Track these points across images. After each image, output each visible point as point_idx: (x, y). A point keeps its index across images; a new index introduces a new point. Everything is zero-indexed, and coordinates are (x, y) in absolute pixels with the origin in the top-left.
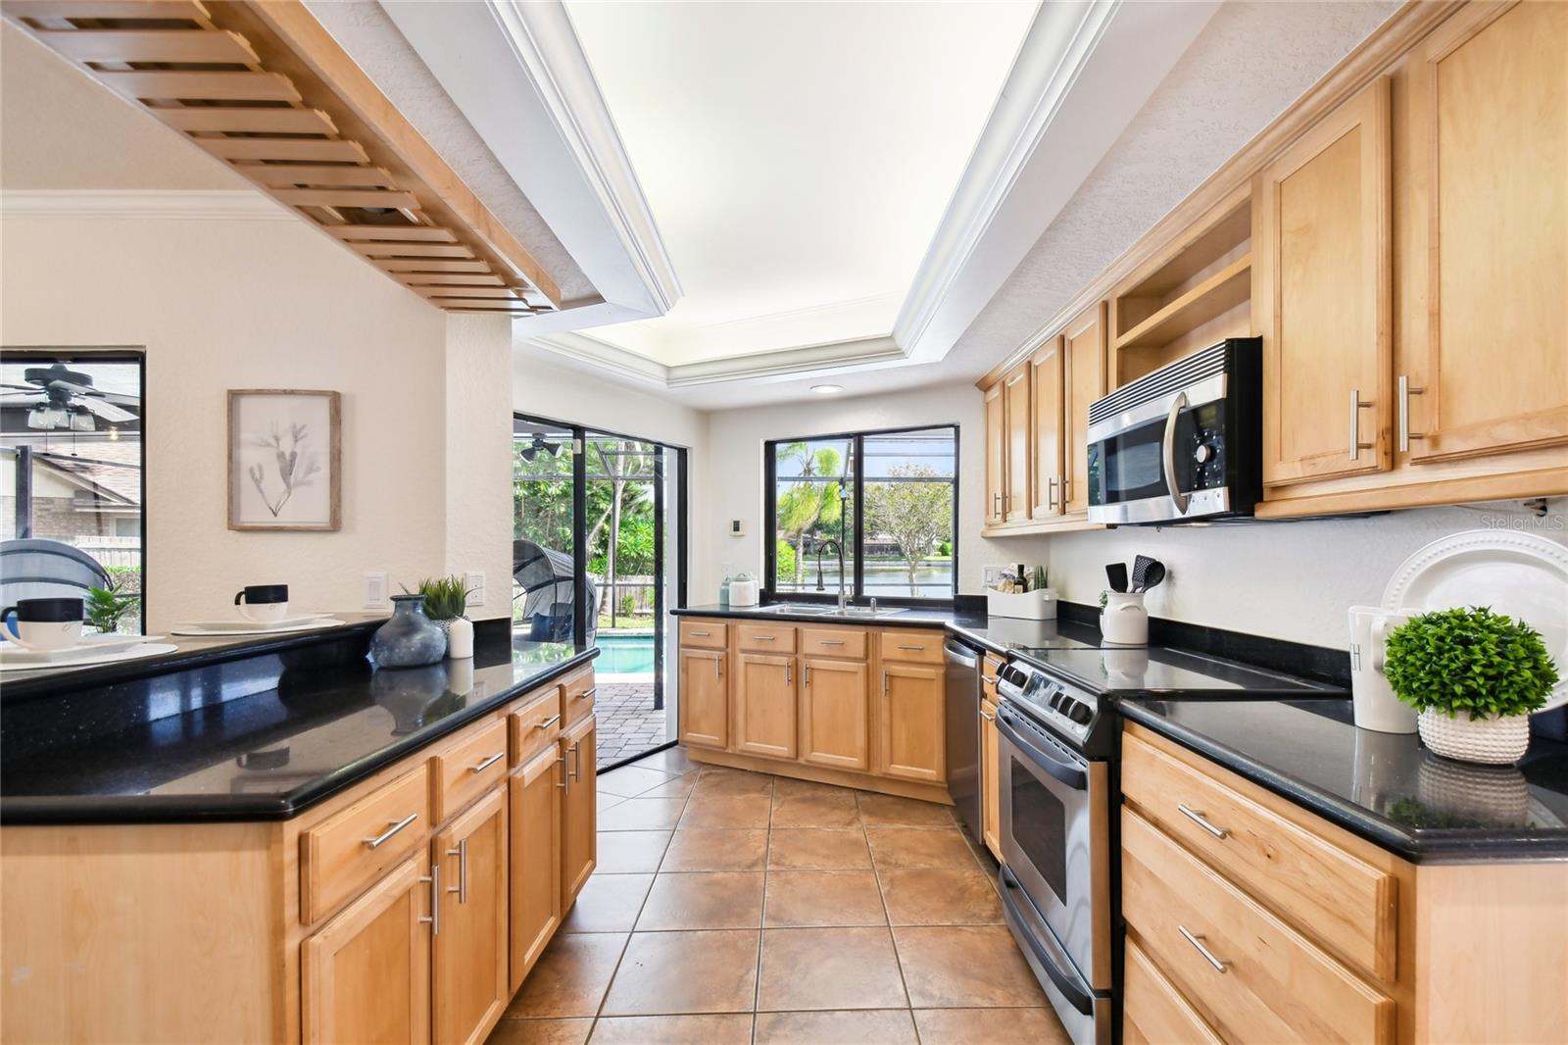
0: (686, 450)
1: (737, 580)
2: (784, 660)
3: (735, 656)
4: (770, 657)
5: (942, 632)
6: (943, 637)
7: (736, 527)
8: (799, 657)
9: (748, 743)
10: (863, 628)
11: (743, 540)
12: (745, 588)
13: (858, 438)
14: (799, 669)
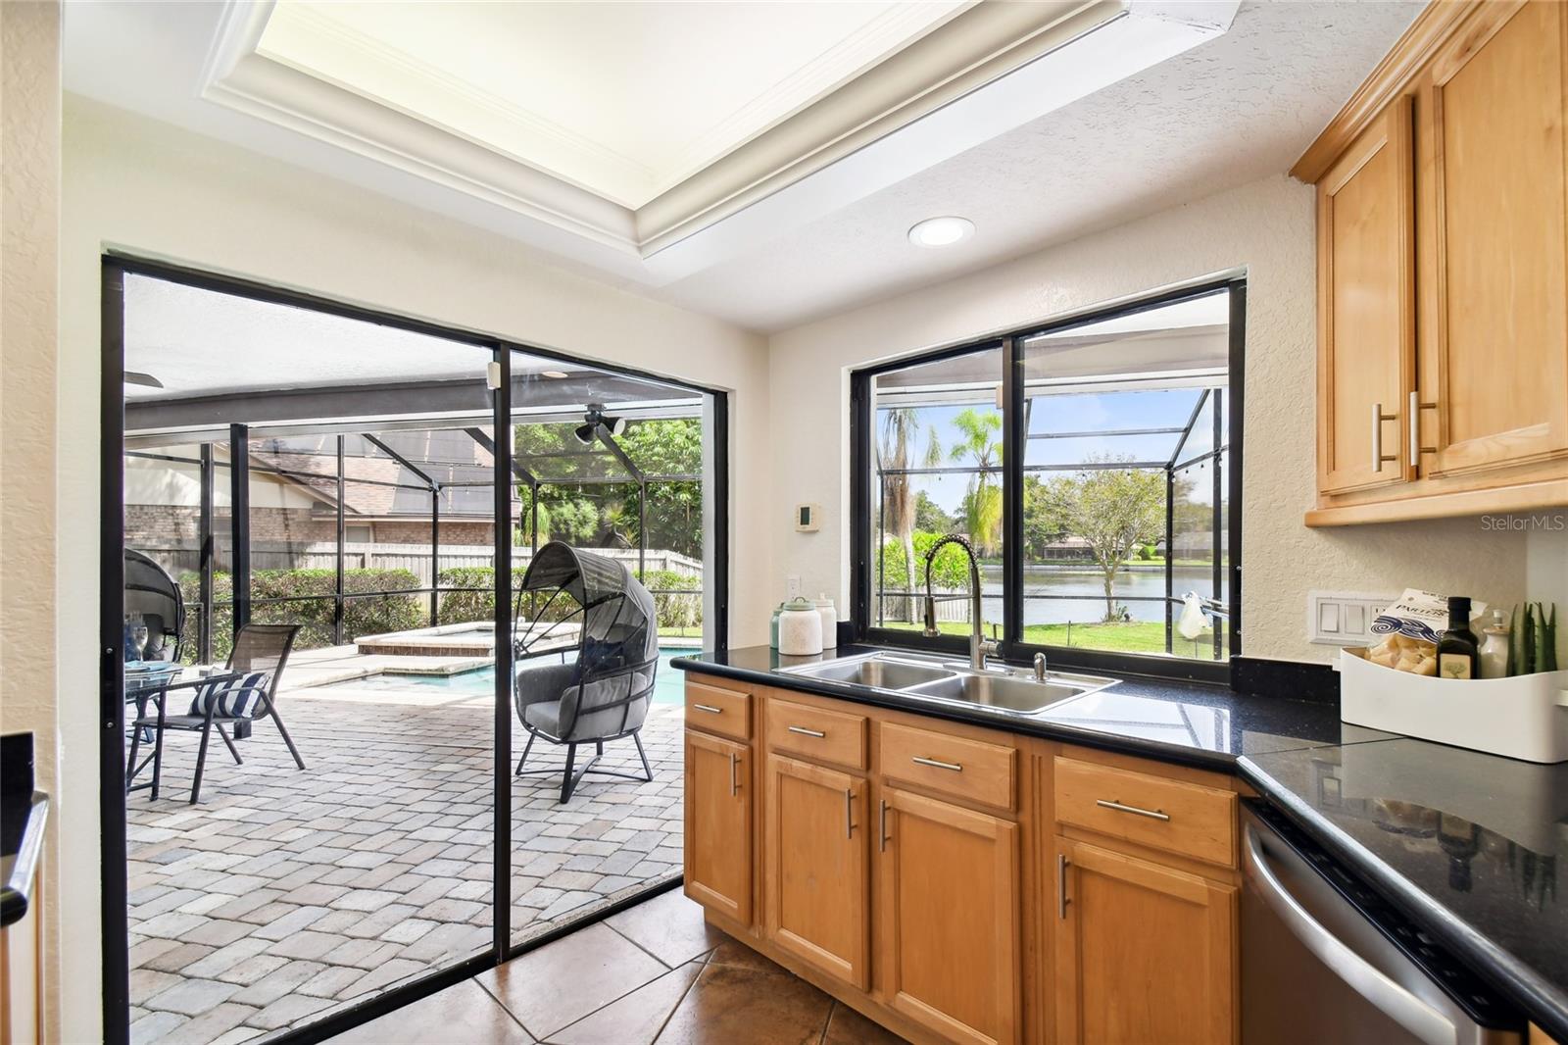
0: (726, 393)
1: (792, 609)
2: (844, 782)
3: (764, 757)
4: (820, 770)
5: (1225, 780)
6: (1232, 795)
7: (805, 516)
8: (875, 780)
9: (784, 932)
10: (1008, 738)
11: (816, 538)
12: (803, 623)
13: (1012, 342)
14: (874, 808)
